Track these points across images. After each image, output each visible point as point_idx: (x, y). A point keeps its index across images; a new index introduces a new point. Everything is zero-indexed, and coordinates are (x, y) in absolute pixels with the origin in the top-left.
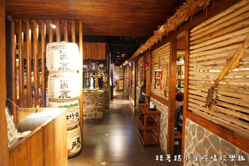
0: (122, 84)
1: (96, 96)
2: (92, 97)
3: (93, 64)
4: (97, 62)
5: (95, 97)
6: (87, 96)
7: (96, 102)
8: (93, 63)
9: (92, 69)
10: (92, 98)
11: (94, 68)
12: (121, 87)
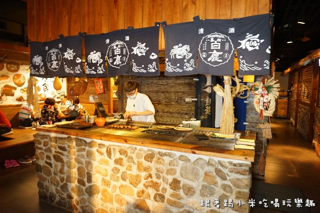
0: (283, 105)
1: (220, 167)
2: (207, 168)
3: (212, 40)
4: (232, 30)
5: (218, 171)
6: (189, 164)
7: (219, 191)
8: (211, 36)
9: (209, 60)
10: (206, 174)
11: (215, 56)
12: (283, 110)
